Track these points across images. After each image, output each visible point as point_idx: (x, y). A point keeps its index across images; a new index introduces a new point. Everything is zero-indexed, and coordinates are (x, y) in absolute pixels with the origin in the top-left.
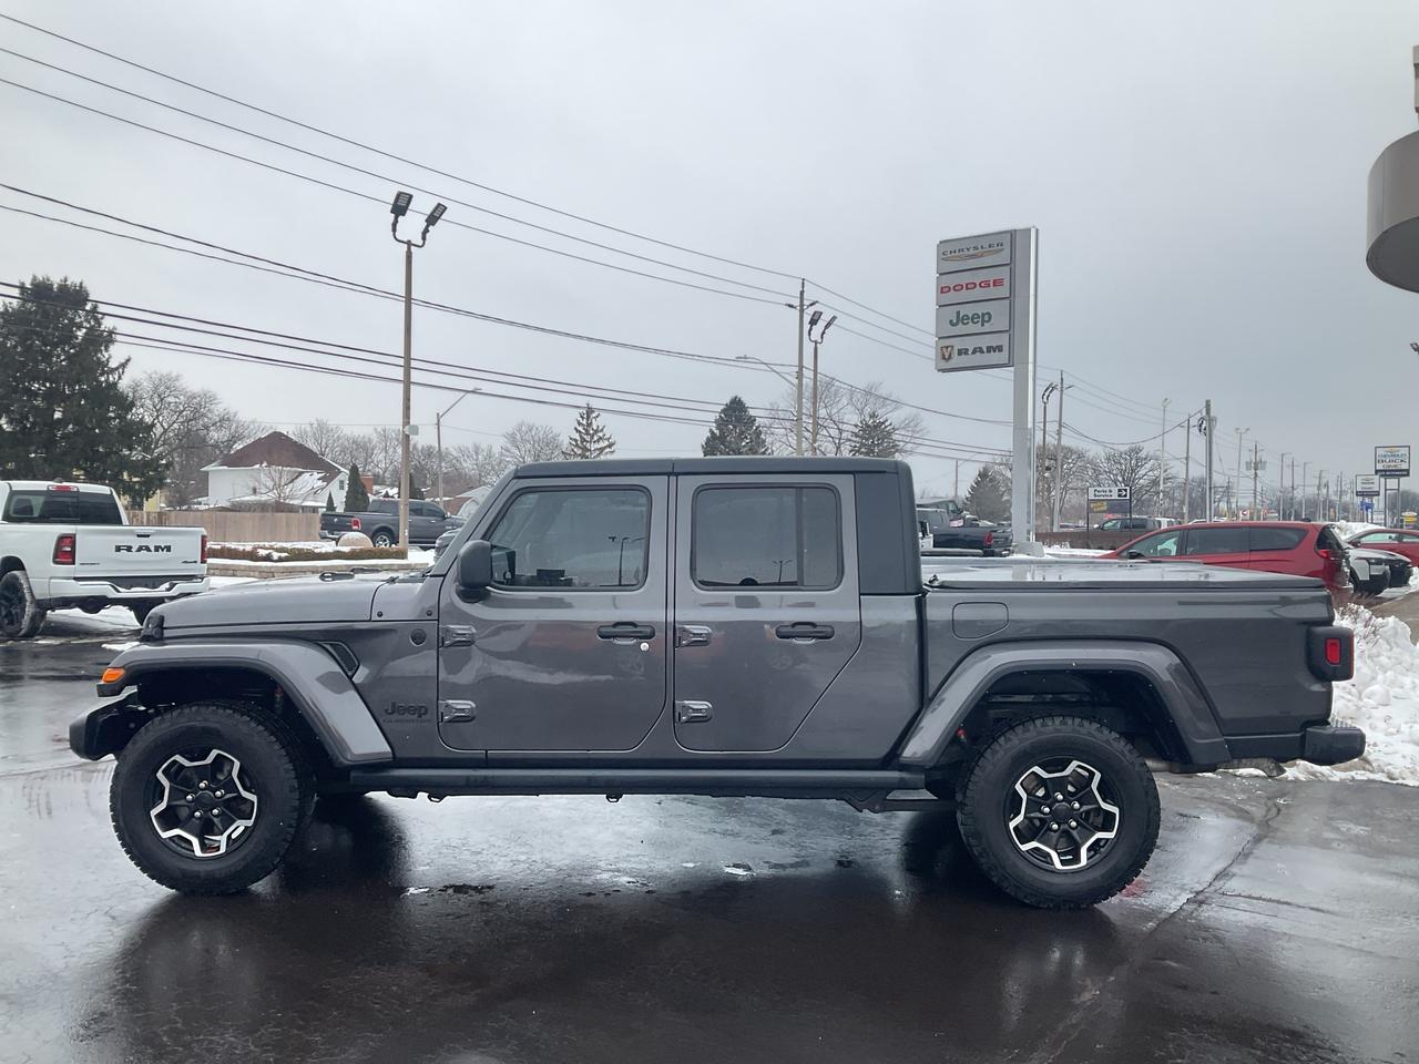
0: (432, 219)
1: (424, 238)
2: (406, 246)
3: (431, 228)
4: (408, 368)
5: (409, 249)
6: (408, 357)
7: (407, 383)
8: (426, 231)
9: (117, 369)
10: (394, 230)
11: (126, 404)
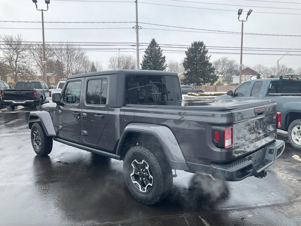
0: (249, 14)
1: (247, 19)
2: (242, 22)
3: (249, 16)
4: (242, 50)
5: (243, 22)
6: (242, 48)
7: (242, 54)
8: (247, 17)
9: (209, 57)
10: (239, 19)
11: (210, 65)
